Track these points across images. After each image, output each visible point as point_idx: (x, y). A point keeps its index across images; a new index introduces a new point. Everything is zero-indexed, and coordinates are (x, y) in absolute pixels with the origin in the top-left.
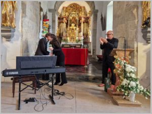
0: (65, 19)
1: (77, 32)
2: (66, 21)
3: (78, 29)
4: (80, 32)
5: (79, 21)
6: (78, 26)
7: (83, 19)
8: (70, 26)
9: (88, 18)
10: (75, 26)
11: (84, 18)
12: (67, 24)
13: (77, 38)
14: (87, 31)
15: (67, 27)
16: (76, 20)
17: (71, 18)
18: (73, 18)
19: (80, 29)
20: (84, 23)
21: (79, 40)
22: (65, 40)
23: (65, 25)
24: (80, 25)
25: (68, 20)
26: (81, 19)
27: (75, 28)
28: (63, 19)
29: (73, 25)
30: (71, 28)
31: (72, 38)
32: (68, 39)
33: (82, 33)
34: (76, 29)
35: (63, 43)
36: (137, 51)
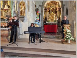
0: (48, 9)
1: (54, 16)
2: (49, 10)
3: (55, 15)
4: (56, 16)
6: (55, 13)
7: (58, 9)
8: (51, 13)
10: (54, 13)
12: (49, 12)
13: (55, 20)
14: (60, 16)
15: (49, 14)
17: (51, 9)
18: (52, 9)
19: (56, 15)
20: (58, 11)
21: (56, 21)
23: (48, 13)
24: (56, 12)
25: (50, 10)
26: (57, 9)
27: (53, 14)
28: (47, 9)
29: (52, 13)
30: (51, 14)
31: (52, 20)
32: (50, 20)
34: (54, 15)
35: (47, 22)
36: (75, 25)
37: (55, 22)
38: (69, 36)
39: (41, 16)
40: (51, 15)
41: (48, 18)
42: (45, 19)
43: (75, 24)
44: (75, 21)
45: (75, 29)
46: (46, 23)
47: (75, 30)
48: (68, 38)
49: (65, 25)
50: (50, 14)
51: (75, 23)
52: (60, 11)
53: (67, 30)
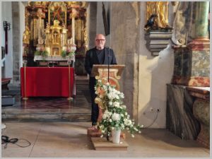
0: (40, 10)
1: (63, 37)
2: (44, 15)
3: (65, 31)
4: (69, 37)
5: (68, 15)
6: (64, 25)
7: (74, 12)
8: (52, 24)
9: (84, 10)
10: (60, 24)
11: (77, 9)
12: (46, 20)
13: (64, 49)
14: (83, 36)
15: (45, 27)
16: (62, 14)
17: (53, 9)
18: (56, 9)
19: (70, 31)
20: (76, 19)
21: (68, 53)
22: (43, 53)
23: (40, 22)
24: (69, 23)
25: (47, 14)
26: (71, 12)
27: (59, 28)
28: (36, 10)
29: (56, 22)
30: (53, 28)
31: (55, 49)
32: (48, 50)
33: (73, 39)
34: (61, 31)
35: (36, 58)
36: (138, 68)
37: (67, 58)
38: (117, 117)
39: (14, 33)
40: (51, 30)
41: (40, 41)
42: (32, 46)
43: (138, 64)
44: (135, 54)
45: (135, 83)
46: (35, 60)
47: (135, 86)
48: (115, 122)
49: (100, 70)
50: (48, 26)
51: (136, 61)
52: (83, 18)
53: (110, 89)
